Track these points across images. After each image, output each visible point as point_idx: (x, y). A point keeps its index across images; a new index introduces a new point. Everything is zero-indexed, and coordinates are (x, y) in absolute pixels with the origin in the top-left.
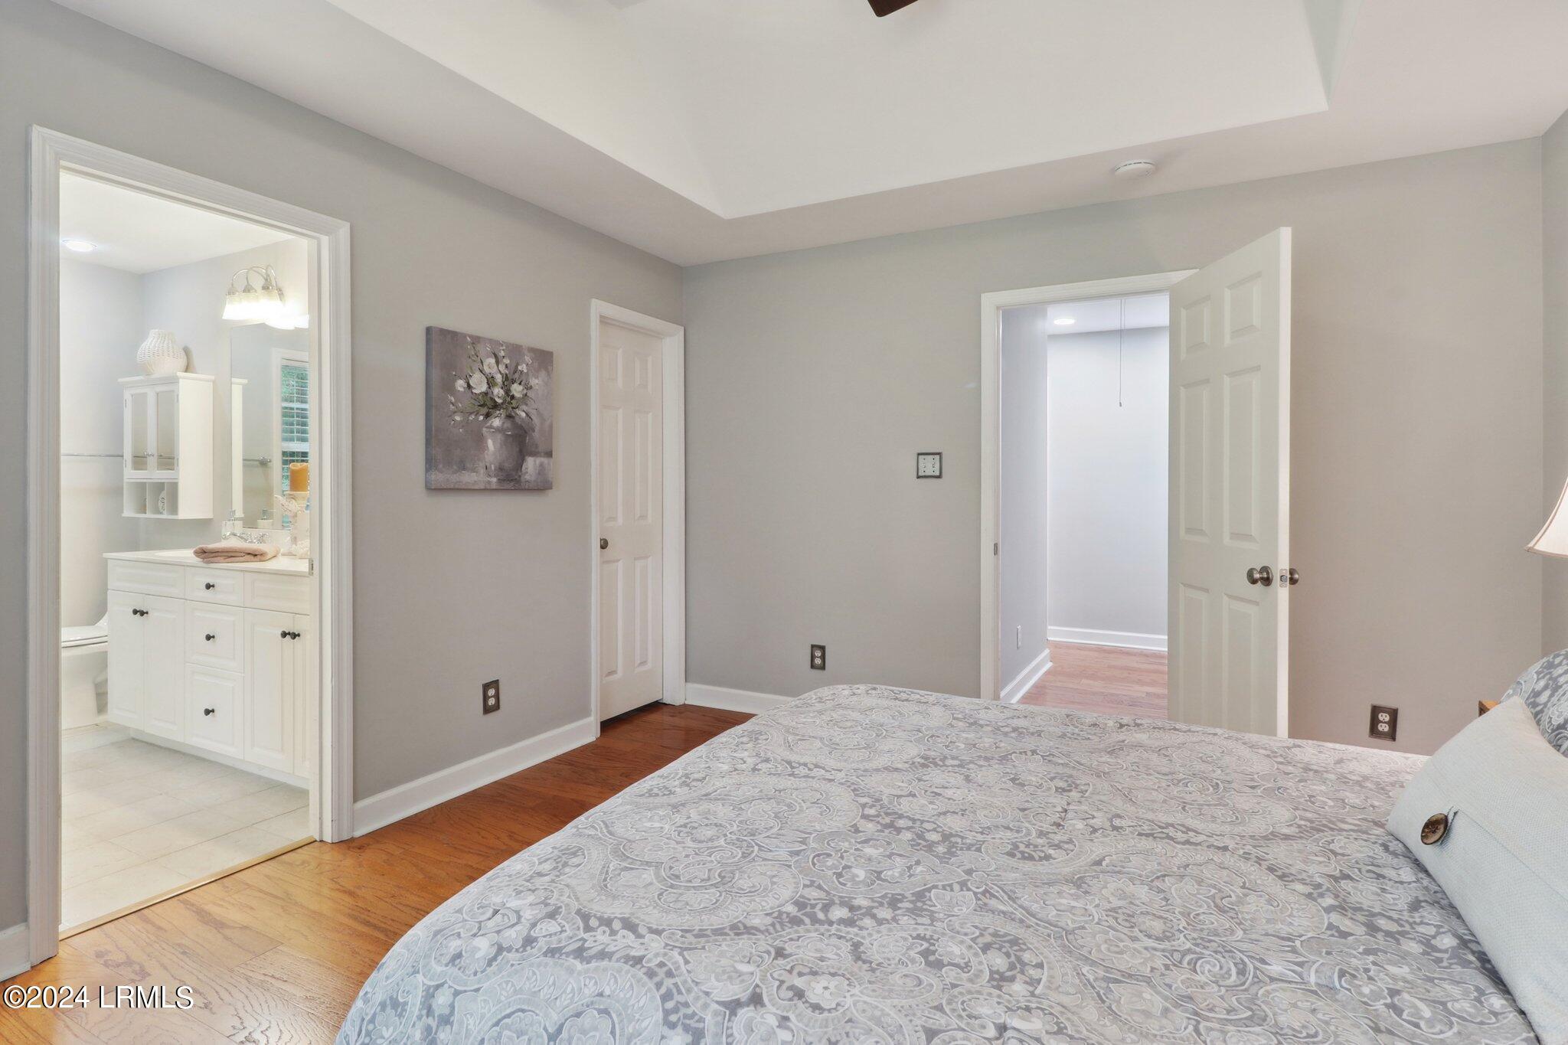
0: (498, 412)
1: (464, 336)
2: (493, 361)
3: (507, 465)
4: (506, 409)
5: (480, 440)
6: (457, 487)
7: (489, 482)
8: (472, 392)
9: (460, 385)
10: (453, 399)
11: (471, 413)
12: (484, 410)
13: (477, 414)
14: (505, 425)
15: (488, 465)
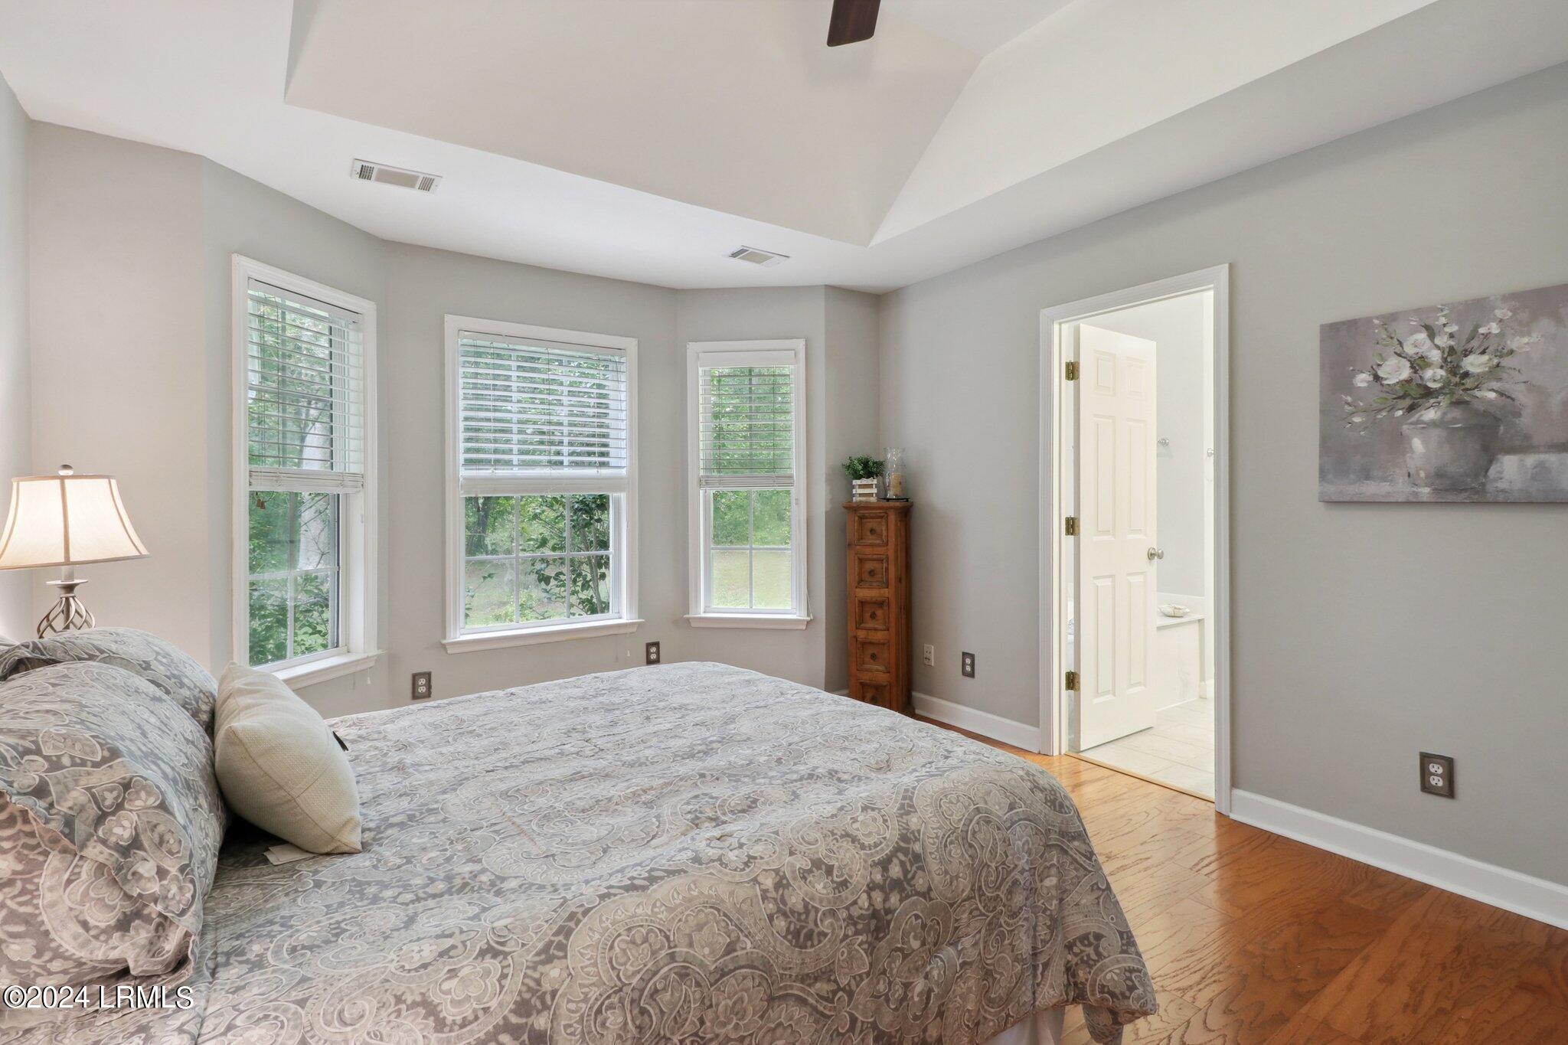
0: (1432, 401)
1: (1368, 321)
2: (1422, 336)
3: (1453, 469)
4: (1452, 393)
5: (1398, 443)
6: (1355, 499)
7: (1416, 494)
8: (1382, 385)
9: (1362, 380)
10: (1349, 399)
11: (1380, 411)
12: (1408, 402)
13: (1393, 409)
14: (1449, 416)
15: (1412, 472)
